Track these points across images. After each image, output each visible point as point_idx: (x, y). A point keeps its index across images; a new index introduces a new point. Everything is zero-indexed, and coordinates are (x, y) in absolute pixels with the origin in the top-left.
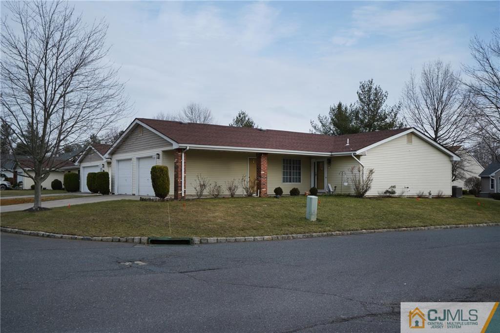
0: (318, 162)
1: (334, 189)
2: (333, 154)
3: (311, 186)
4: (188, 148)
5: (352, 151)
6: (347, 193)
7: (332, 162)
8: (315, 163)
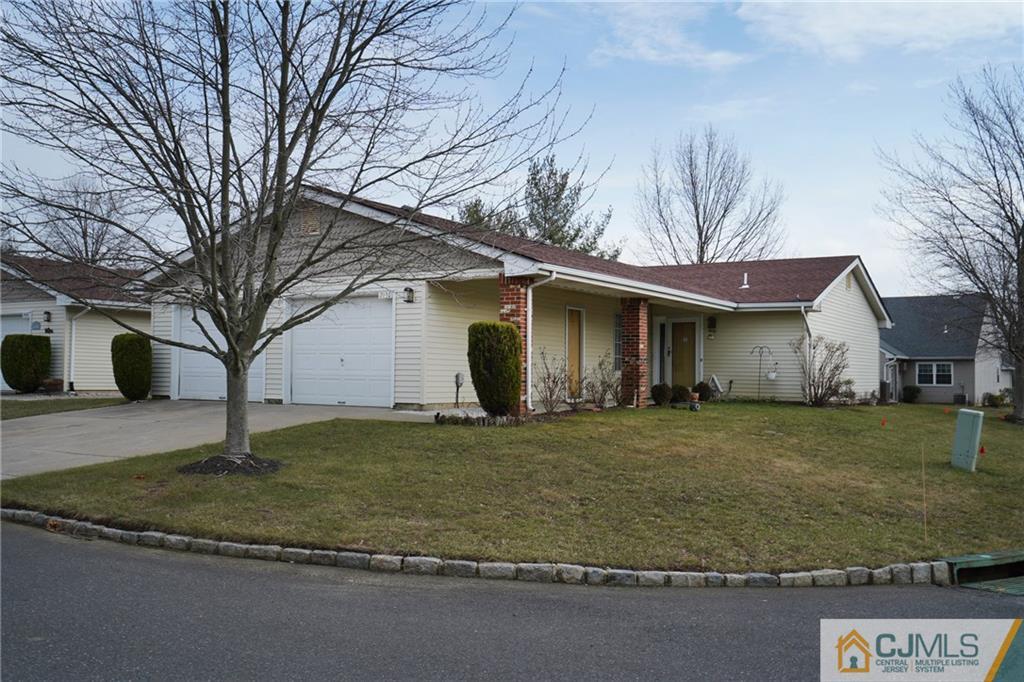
0: (675, 325)
1: (728, 386)
2: (741, 305)
3: (652, 383)
4: (555, 275)
5: (800, 301)
6: (768, 396)
7: (717, 326)
8: (663, 327)
